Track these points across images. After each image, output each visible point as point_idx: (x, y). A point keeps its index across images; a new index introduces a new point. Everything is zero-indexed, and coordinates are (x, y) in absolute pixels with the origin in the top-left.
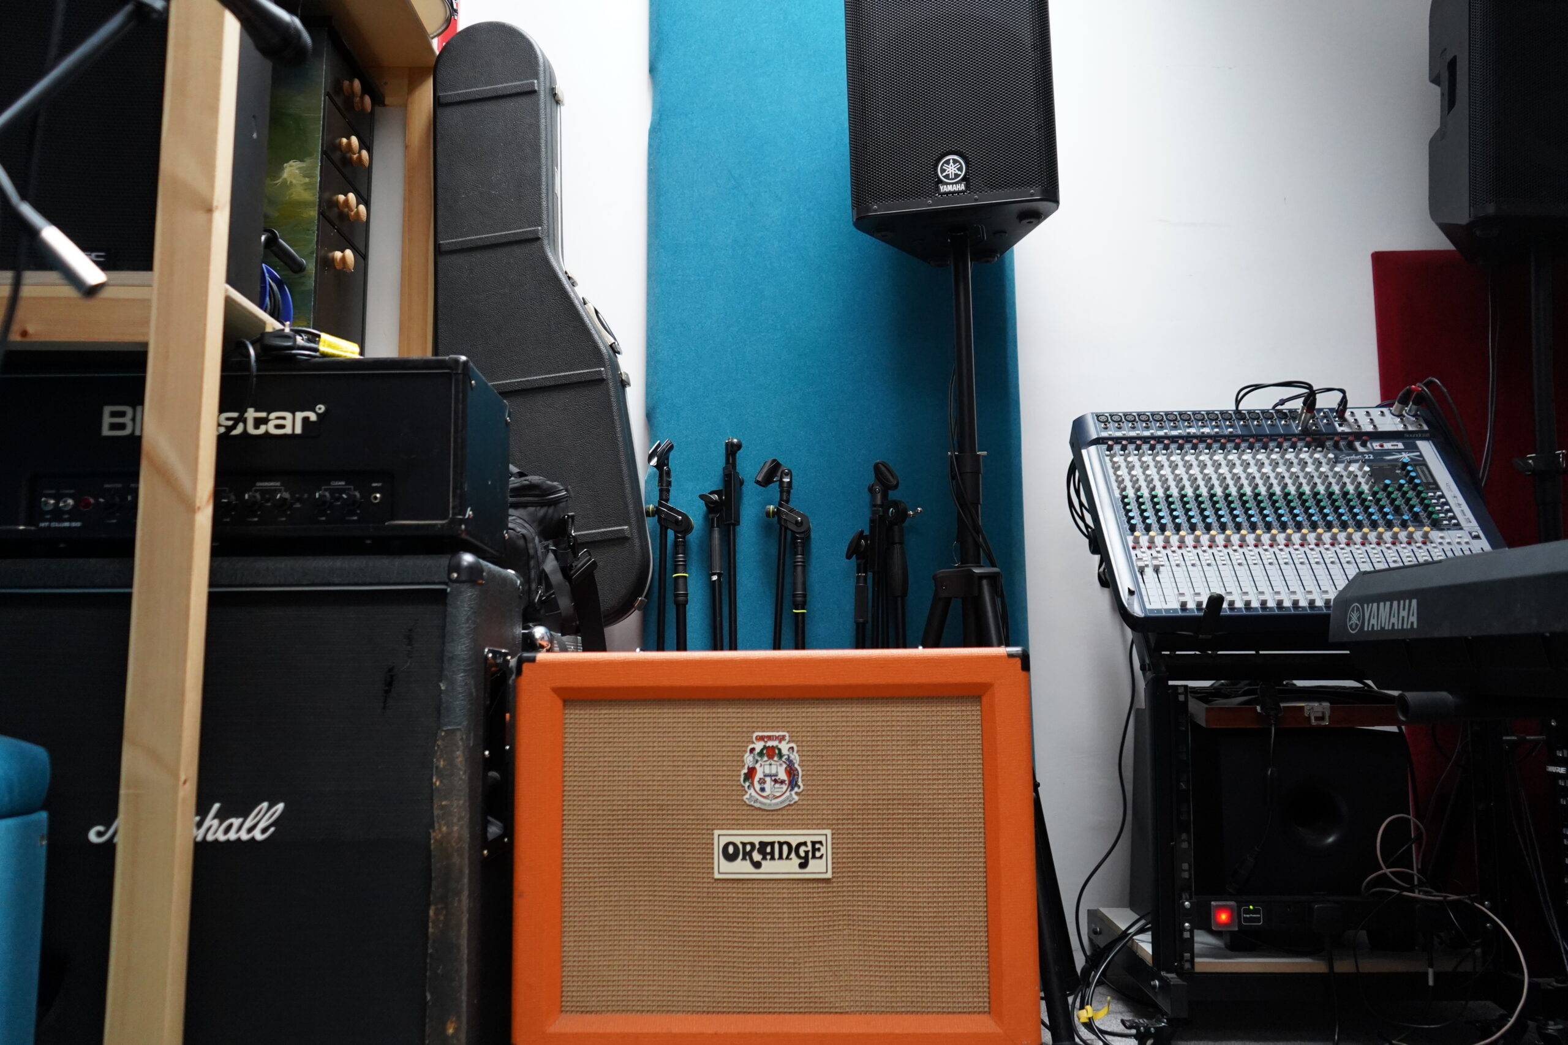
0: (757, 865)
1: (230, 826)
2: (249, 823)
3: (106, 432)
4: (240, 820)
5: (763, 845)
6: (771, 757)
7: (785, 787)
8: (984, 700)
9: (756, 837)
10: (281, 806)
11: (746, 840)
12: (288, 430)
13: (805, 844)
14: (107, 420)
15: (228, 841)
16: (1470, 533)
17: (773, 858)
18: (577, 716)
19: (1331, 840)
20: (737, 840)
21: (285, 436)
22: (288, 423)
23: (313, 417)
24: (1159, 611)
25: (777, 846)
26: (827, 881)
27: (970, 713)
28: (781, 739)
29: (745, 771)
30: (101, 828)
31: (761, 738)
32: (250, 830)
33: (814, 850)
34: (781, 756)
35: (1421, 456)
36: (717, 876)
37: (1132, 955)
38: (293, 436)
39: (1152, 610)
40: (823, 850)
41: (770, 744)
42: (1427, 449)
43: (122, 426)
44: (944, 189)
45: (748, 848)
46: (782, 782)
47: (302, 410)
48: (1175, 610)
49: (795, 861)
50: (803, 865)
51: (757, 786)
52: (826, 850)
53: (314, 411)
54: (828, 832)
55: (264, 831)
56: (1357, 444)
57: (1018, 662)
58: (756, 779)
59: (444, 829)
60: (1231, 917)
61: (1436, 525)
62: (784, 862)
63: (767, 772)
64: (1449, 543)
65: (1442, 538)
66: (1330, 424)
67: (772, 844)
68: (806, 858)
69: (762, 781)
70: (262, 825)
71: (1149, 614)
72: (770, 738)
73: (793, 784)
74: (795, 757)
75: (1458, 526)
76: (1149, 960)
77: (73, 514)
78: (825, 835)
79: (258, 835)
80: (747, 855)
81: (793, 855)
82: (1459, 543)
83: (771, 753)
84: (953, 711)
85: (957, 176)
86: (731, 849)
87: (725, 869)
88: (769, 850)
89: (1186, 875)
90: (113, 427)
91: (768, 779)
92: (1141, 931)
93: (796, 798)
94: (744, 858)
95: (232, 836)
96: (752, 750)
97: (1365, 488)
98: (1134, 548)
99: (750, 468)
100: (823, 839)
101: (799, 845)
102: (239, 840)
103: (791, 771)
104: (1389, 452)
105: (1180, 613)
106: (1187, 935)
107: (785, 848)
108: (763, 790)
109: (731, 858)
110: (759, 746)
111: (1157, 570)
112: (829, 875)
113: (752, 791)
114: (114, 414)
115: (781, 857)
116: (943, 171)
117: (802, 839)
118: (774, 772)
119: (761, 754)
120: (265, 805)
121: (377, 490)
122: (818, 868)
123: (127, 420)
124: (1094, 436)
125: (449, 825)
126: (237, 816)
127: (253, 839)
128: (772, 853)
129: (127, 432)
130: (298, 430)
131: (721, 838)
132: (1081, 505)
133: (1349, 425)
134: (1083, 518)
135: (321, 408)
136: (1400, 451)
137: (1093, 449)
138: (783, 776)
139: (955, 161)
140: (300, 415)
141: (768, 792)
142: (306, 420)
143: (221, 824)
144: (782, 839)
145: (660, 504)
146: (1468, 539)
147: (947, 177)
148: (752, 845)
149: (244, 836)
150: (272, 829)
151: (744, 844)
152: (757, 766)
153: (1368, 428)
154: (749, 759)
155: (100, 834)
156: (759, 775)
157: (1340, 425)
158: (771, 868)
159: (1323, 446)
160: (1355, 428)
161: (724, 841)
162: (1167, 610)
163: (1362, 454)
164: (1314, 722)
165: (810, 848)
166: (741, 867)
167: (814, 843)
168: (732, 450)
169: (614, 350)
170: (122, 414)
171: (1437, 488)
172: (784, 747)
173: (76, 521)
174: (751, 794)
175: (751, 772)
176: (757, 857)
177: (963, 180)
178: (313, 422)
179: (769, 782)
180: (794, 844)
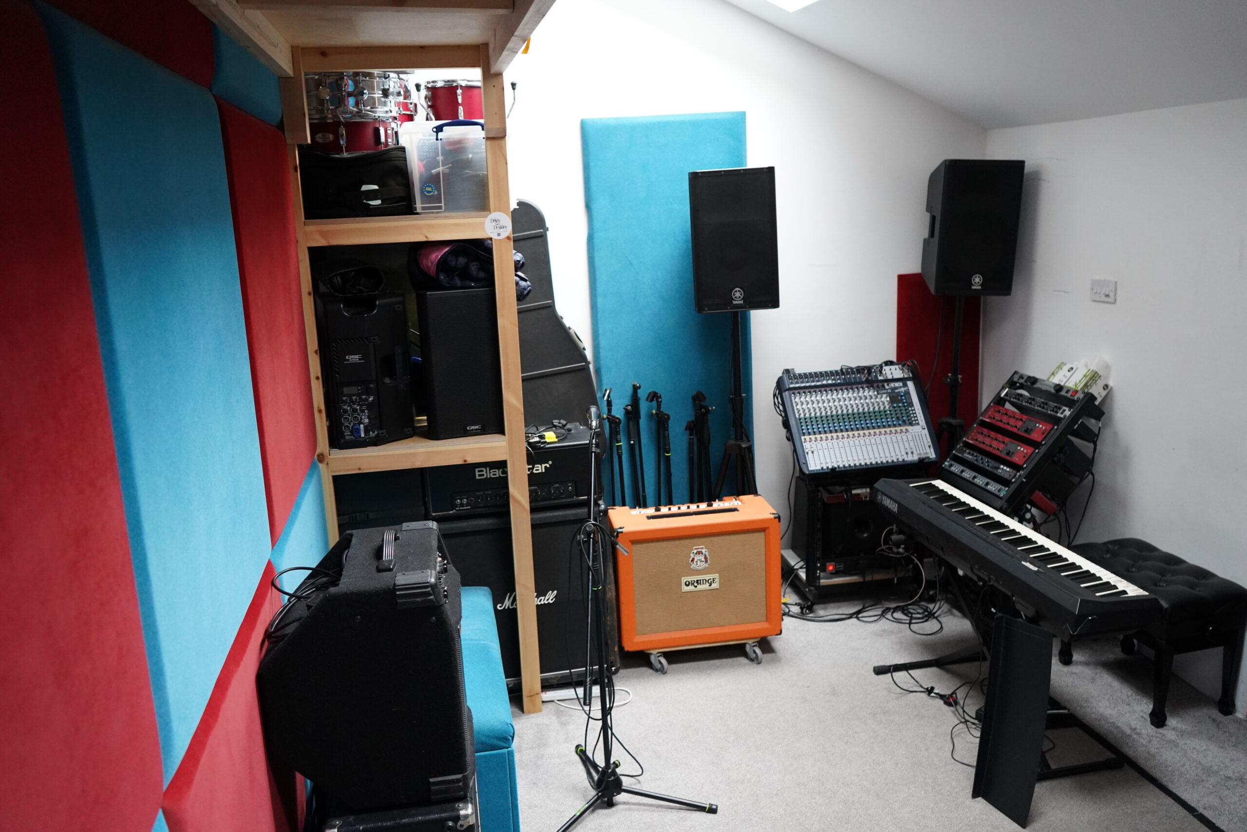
0: (696, 587)
1: (541, 600)
2: (547, 598)
3: (477, 477)
4: (544, 597)
5: (697, 581)
6: (699, 554)
7: (704, 563)
8: (767, 531)
9: (695, 578)
10: (555, 592)
11: (692, 580)
12: (540, 471)
13: (710, 579)
14: (477, 473)
15: (541, 604)
16: (922, 427)
17: (701, 584)
18: (636, 547)
19: (865, 535)
20: (690, 580)
21: (539, 473)
22: (540, 468)
23: (548, 466)
24: (814, 470)
25: (702, 581)
26: (717, 589)
27: (762, 535)
28: (702, 548)
29: (691, 559)
30: (500, 605)
31: (696, 549)
32: (547, 600)
33: (713, 581)
34: (702, 553)
35: (908, 389)
36: (683, 591)
37: (797, 577)
38: (542, 473)
39: (811, 471)
40: (716, 580)
41: (699, 550)
42: (910, 384)
43: (483, 475)
44: (734, 302)
45: (693, 582)
46: (703, 561)
47: (544, 464)
48: (819, 470)
49: (708, 584)
50: (710, 585)
51: (695, 563)
52: (717, 580)
53: (548, 463)
54: (718, 575)
55: (552, 600)
56: (886, 384)
57: (777, 520)
58: (695, 561)
59: (610, 594)
60: (833, 568)
61: (911, 424)
62: (704, 585)
63: (698, 559)
64: (914, 432)
65: (912, 430)
66: (876, 376)
67: (700, 580)
68: (711, 583)
69: (697, 562)
70: (551, 598)
71: (811, 472)
72: (699, 548)
73: (706, 562)
74: (707, 554)
75: (918, 424)
76: (804, 581)
77: (467, 504)
78: (716, 576)
79: (551, 602)
80: (693, 584)
81: (707, 583)
82: (918, 432)
83: (699, 553)
84: (757, 535)
85: (740, 297)
86: (687, 583)
87: (685, 589)
88: (699, 582)
89: (818, 556)
90: (480, 475)
91: (699, 561)
92: (801, 568)
93: (707, 565)
94: (692, 585)
95: (542, 602)
96: (693, 553)
97: (887, 407)
98: (804, 442)
99: (642, 394)
100: (716, 577)
101: (709, 580)
102: (545, 604)
103: (706, 558)
104: (896, 388)
105: (821, 471)
106: (818, 575)
107: (704, 581)
108: (697, 564)
109: (687, 586)
110: (695, 551)
111: (813, 452)
112: (718, 587)
113: (693, 565)
114: (479, 471)
115: (703, 584)
116: (734, 295)
117: (710, 578)
118: (700, 558)
119: (696, 554)
120: (551, 592)
121: (570, 486)
122: (715, 586)
123: (484, 473)
124: (788, 387)
125: (612, 593)
126: (542, 596)
127: (549, 603)
128: (700, 583)
129: (485, 477)
130: (544, 471)
131: (684, 580)
132: (778, 402)
133: (883, 376)
134: (779, 408)
135: (550, 462)
136: (900, 387)
137: (787, 393)
138: (703, 559)
139: (739, 291)
140: (543, 466)
141: (699, 565)
142: (546, 467)
143: (538, 599)
144: (703, 578)
145: (608, 415)
146: (921, 430)
147: (736, 297)
148: (694, 581)
149: (546, 602)
150: (554, 599)
151: (692, 581)
152: (695, 557)
153: (890, 377)
154: (692, 556)
155: (500, 607)
156: (695, 560)
157: (880, 376)
158: (700, 587)
159: (873, 386)
160: (885, 378)
161: (685, 581)
162: (817, 470)
163: (887, 389)
164: (863, 499)
165: (712, 580)
166: (691, 588)
167: (713, 579)
168: (636, 389)
169: (584, 349)
170: (482, 471)
171: (913, 406)
172: (703, 551)
173: (469, 506)
174: (693, 566)
175: (693, 559)
176: (696, 584)
177: (742, 299)
178: (549, 468)
179: (699, 562)
180: (707, 579)
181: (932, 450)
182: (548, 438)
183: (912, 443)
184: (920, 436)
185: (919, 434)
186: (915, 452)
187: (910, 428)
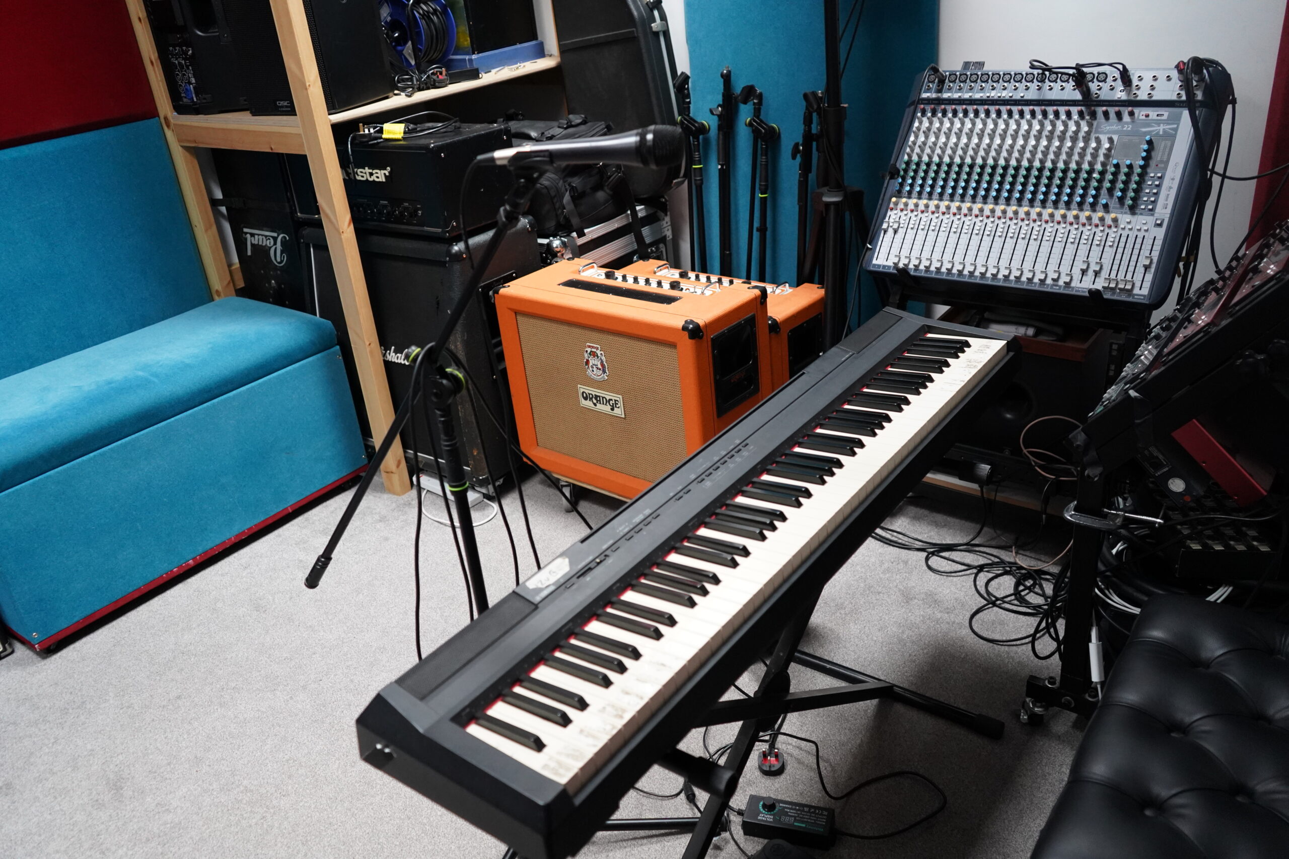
0: (595, 405)
1: (397, 357)
2: (403, 357)
4: (400, 355)
5: (596, 396)
6: (594, 356)
7: (601, 372)
9: (594, 392)
11: (590, 392)
12: (380, 179)
15: (395, 363)
16: (1157, 220)
17: (600, 403)
20: (587, 392)
21: (379, 182)
22: (379, 175)
23: (387, 173)
25: (602, 398)
27: (674, 353)
29: (585, 360)
31: (589, 347)
32: (404, 359)
34: (598, 357)
41: (593, 350)
42: (1186, 118)
46: (600, 369)
47: (382, 169)
48: (889, 267)
49: (609, 406)
50: (612, 409)
51: (591, 369)
52: (620, 404)
53: (386, 170)
54: (620, 396)
58: (590, 366)
61: (1134, 209)
62: (605, 406)
63: (594, 363)
64: (1132, 229)
65: (1130, 223)
67: (599, 396)
72: (593, 347)
73: (604, 372)
74: (603, 358)
75: (1152, 212)
79: (406, 363)
80: (591, 399)
83: (593, 354)
84: (667, 350)
86: (585, 395)
88: (599, 399)
91: (594, 367)
95: (397, 361)
96: (587, 351)
101: (610, 400)
103: (603, 365)
107: (605, 400)
109: (586, 399)
110: (589, 350)
111: (895, 231)
113: (589, 370)
115: (603, 403)
117: (611, 398)
119: (590, 353)
122: (618, 412)
126: (398, 353)
128: (600, 401)
130: (384, 180)
131: (582, 389)
135: (389, 168)
138: (600, 366)
140: (382, 172)
141: (595, 372)
144: (603, 396)
146: (1151, 226)
149: (402, 362)
151: (590, 394)
152: (590, 359)
153: (1144, 95)
154: (586, 355)
156: (591, 364)
157: (1123, 91)
158: (600, 407)
161: (582, 390)
166: (588, 404)
167: (615, 401)
168: (727, 77)
172: (599, 352)
175: (587, 362)
176: (594, 401)
178: (386, 175)
179: (595, 369)
180: (608, 398)
181: (1149, 277)
182: (389, 132)
183: (1109, 253)
184: (1139, 241)
185: (1141, 235)
186: (1104, 274)
187: (1125, 218)
